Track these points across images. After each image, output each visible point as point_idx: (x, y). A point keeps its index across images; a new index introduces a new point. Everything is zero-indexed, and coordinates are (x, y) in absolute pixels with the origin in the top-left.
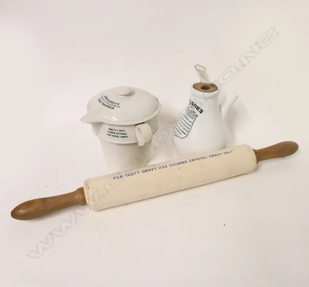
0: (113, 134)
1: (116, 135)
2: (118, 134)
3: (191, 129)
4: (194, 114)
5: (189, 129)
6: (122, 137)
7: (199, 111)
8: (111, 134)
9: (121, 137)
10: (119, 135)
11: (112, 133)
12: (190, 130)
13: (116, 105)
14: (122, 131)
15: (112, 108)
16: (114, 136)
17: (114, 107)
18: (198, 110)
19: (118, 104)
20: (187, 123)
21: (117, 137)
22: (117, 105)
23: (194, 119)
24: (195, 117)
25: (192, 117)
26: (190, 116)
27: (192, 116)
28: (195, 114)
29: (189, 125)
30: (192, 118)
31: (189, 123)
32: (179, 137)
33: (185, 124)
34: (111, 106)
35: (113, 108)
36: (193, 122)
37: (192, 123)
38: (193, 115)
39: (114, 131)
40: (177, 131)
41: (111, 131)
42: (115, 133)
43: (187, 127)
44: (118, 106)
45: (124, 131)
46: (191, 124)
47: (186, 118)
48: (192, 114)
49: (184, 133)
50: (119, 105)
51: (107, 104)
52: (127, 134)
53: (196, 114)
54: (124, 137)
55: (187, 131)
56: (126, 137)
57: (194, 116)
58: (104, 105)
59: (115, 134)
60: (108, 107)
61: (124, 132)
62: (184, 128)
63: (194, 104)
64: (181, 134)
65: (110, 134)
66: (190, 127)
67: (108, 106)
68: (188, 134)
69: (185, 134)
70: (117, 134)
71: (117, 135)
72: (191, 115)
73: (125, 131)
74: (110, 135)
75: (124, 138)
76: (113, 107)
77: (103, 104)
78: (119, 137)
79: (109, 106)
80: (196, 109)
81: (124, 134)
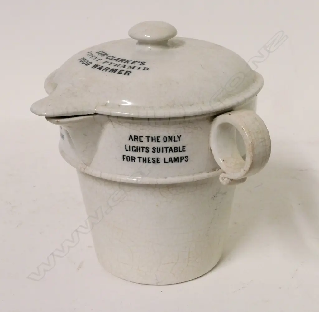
0: (143, 155)
1: (151, 155)
2: (159, 150)
6: (170, 160)
8: (136, 154)
9: (167, 160)
10: (162, 156)
11: (138, 149)
13: (137, 65)
14: (170, 139)
15: (123, 72)
16: (145, 160)
17: (130, 70)
19: (143, 63)
21: (154, 162)
22: (140, 66)
34: (122, 69)
35: (128, 73)
39: (145, 144)
41: (137, 144)
42: (151, 150)
44: (142, 67)
45: (177, 139)
50: (146, 66)
51: (109, 66)
52: (186, 149)
54: (176, 160)
56: (182, 158)
58: (100, 68)
59: (148, 151)
60: (113, 71)
61: (177, 144)
65: (131, 154)
67: (113, 69)
70: (154, 152)
71: (156, 155)
73: (179, 138)
74: (133, 159)
75: (176, 164)
76: (126, 69)
77: (95, 66)
78: (162, 160)
79: (116, 68)
81: (177, 149)
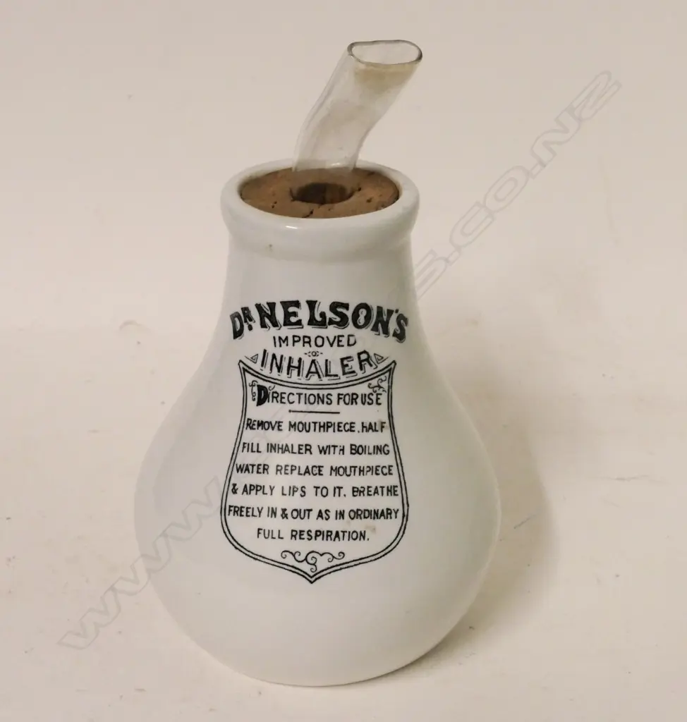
3: (400, 464)
4: (369, 370)
5: (394, 470)
7: (391, 332)
12: (401, 476)
18: (386, 332)
20: (356, 450)
23: (383, 399)
24: (385, 385)
25: (368, 391)
26: (353, 399)
27: (362, 389)
28: (381, 366)
29: (379, 449)
30: (366, 400)
31: (371, 440)
32: (360, 561)
33: (348, 460)
36: (385, 419)
37: (387, 431)
38: (367, 379)
40: (320, 545)
43: (375, 470)
46: (383, 438)
47: (326, 426)
48: (360, 374)
49: (376, 514)
53: (382, 359)
55: (391, 491)
57: (374, 382)
62: (356, 491)
63: (349, 313)
64: (363, 535)
66: (388, 460)
68: (405, 503)
69: (387, 514)
72: (350, 390)
80: (375, 329)
